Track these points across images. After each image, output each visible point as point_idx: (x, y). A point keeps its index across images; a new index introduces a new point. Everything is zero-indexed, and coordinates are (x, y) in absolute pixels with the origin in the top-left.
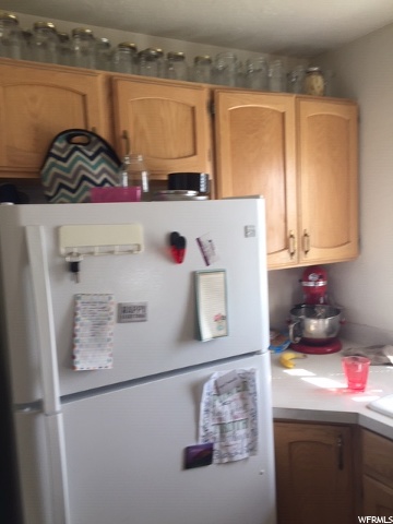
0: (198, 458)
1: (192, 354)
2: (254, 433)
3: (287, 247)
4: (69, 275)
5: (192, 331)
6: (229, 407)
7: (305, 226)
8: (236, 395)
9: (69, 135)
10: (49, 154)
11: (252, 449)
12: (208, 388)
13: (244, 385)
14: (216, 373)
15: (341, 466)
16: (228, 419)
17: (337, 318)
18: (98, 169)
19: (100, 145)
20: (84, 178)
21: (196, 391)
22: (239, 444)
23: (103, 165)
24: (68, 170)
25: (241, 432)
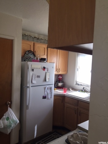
0: (44, 97)
1: (45, 83)
2: (51, 95)
3: (56, 71)
4: (32, 71)
5: (45, 80)
6: (49, 91)
7: (59, 68)
8: (49, 90)
9: (28, 51)
10: (25, 54)
11: (51, 98)
12: (46, 88)
13: (51, 89)
14: (48, 86)
15: (62, 102)
16: (48, 93)
17: (63, 83)
18: (32, 56)
19: (32, 53)
20: (30, 58)
21: (45, 88)
22: (49, 96)
23: (33, 56)
24: (28, 56)
25: (50, 95)
